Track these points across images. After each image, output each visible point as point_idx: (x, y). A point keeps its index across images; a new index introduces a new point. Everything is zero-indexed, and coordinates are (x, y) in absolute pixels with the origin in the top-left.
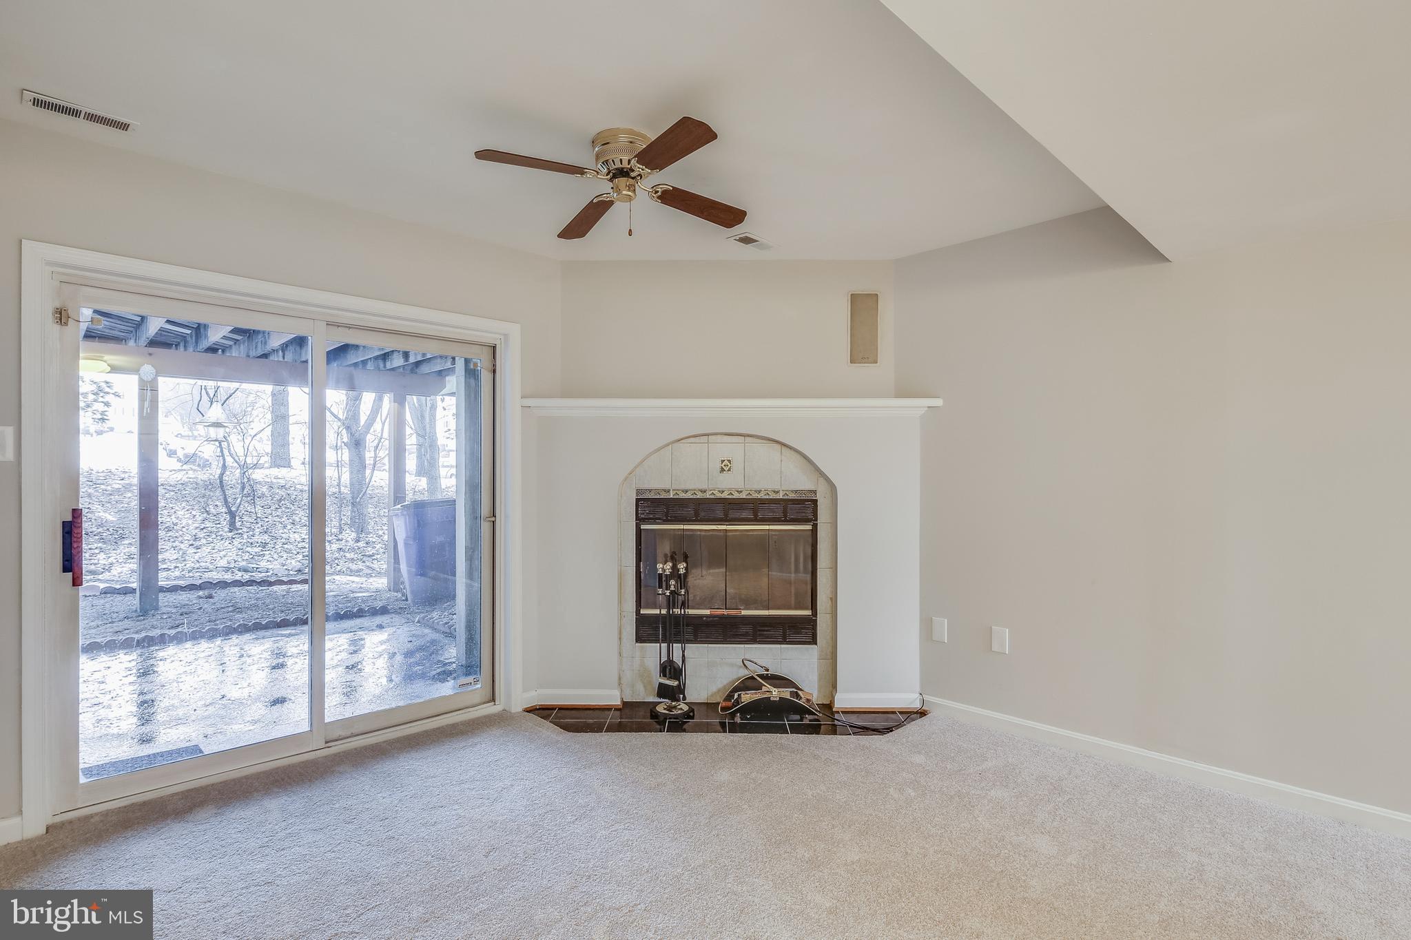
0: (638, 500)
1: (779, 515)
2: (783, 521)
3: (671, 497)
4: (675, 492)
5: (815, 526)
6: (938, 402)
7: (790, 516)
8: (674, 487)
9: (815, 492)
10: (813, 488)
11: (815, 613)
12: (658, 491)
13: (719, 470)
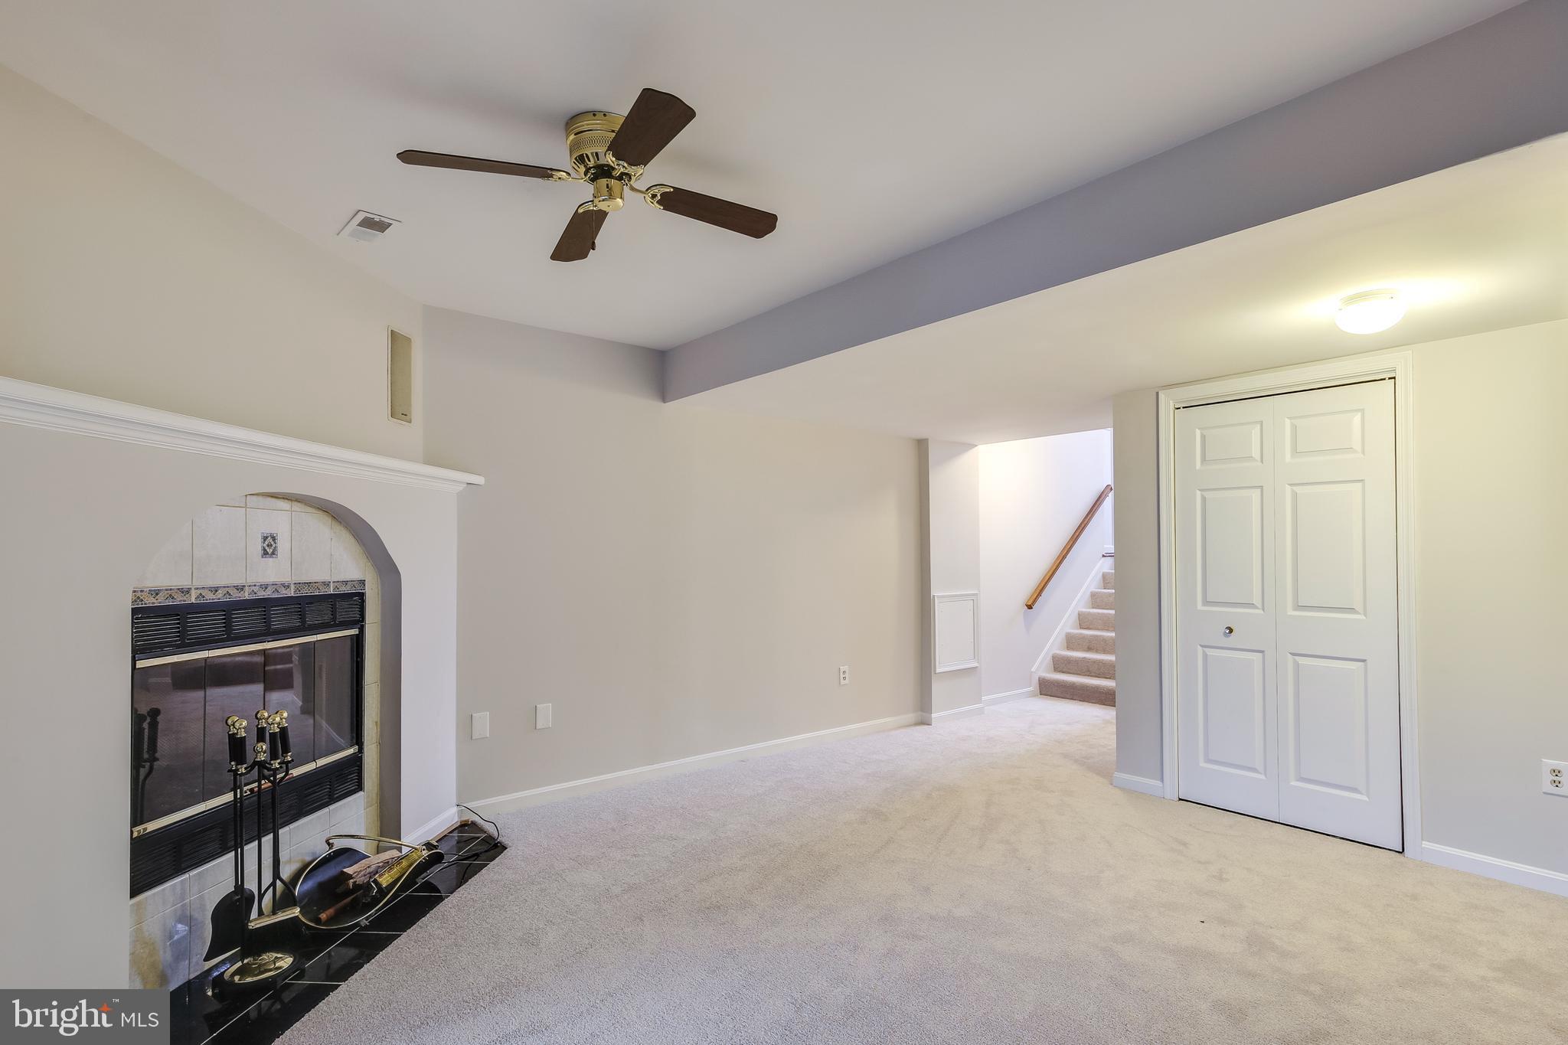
0: (134, 611)
1: (327, 618)
2: (332, 626)
3: (193, 600)
4: (199, 592)
5: (362, 629)
6: (479, 480)
7: (339, 619)
8: (197, 583)
9: (362, 582)
10: (361, 578)
11: (361, 750)
12: (170, 592)
13: (261, 552)
